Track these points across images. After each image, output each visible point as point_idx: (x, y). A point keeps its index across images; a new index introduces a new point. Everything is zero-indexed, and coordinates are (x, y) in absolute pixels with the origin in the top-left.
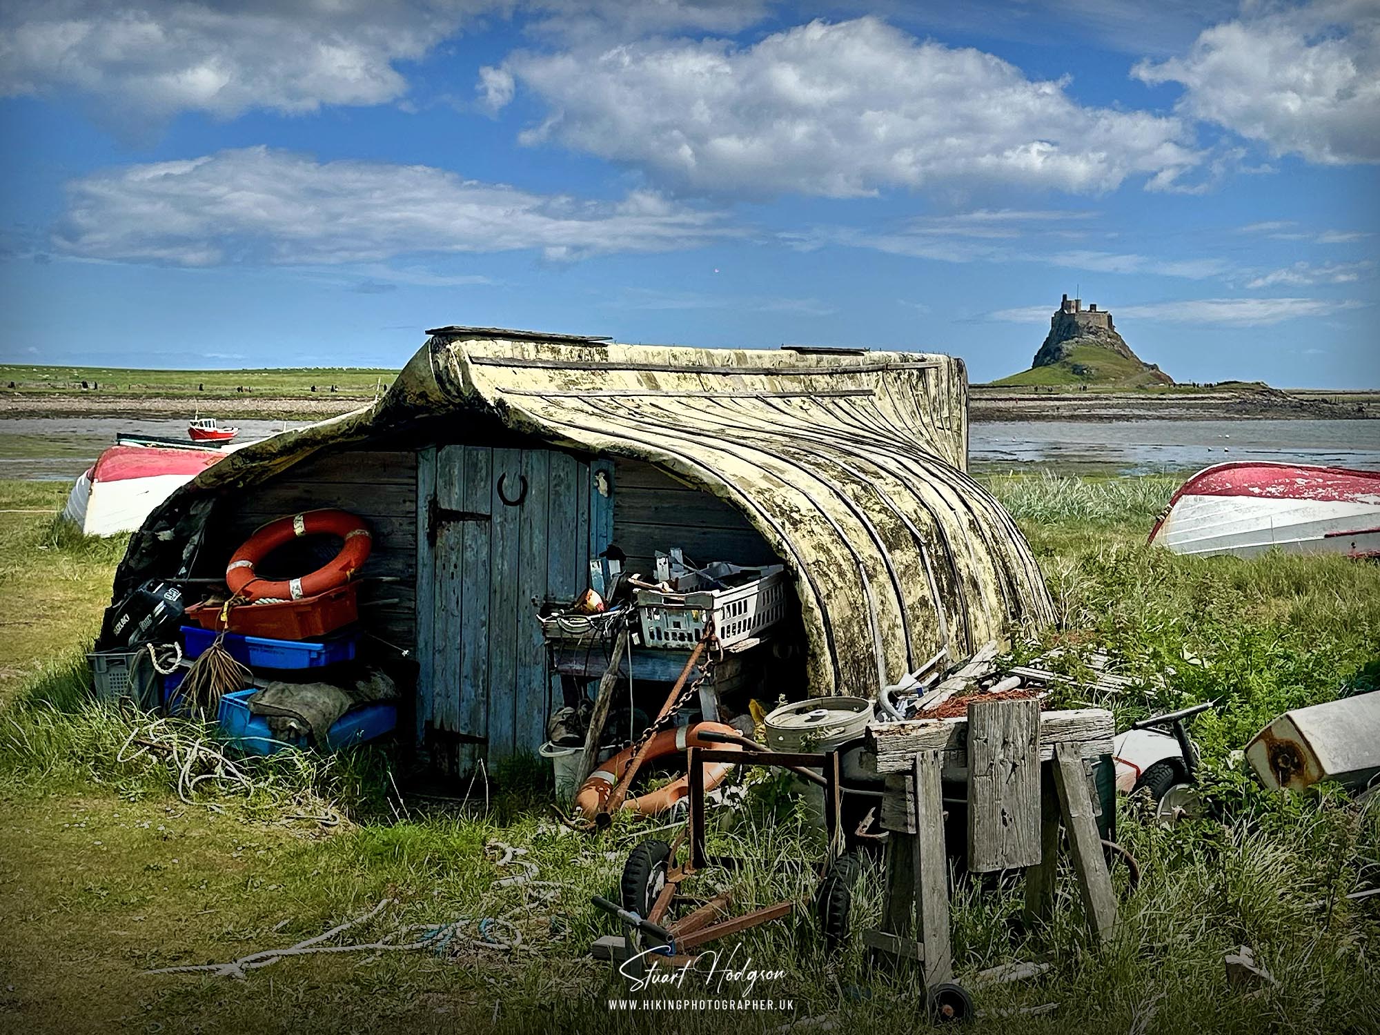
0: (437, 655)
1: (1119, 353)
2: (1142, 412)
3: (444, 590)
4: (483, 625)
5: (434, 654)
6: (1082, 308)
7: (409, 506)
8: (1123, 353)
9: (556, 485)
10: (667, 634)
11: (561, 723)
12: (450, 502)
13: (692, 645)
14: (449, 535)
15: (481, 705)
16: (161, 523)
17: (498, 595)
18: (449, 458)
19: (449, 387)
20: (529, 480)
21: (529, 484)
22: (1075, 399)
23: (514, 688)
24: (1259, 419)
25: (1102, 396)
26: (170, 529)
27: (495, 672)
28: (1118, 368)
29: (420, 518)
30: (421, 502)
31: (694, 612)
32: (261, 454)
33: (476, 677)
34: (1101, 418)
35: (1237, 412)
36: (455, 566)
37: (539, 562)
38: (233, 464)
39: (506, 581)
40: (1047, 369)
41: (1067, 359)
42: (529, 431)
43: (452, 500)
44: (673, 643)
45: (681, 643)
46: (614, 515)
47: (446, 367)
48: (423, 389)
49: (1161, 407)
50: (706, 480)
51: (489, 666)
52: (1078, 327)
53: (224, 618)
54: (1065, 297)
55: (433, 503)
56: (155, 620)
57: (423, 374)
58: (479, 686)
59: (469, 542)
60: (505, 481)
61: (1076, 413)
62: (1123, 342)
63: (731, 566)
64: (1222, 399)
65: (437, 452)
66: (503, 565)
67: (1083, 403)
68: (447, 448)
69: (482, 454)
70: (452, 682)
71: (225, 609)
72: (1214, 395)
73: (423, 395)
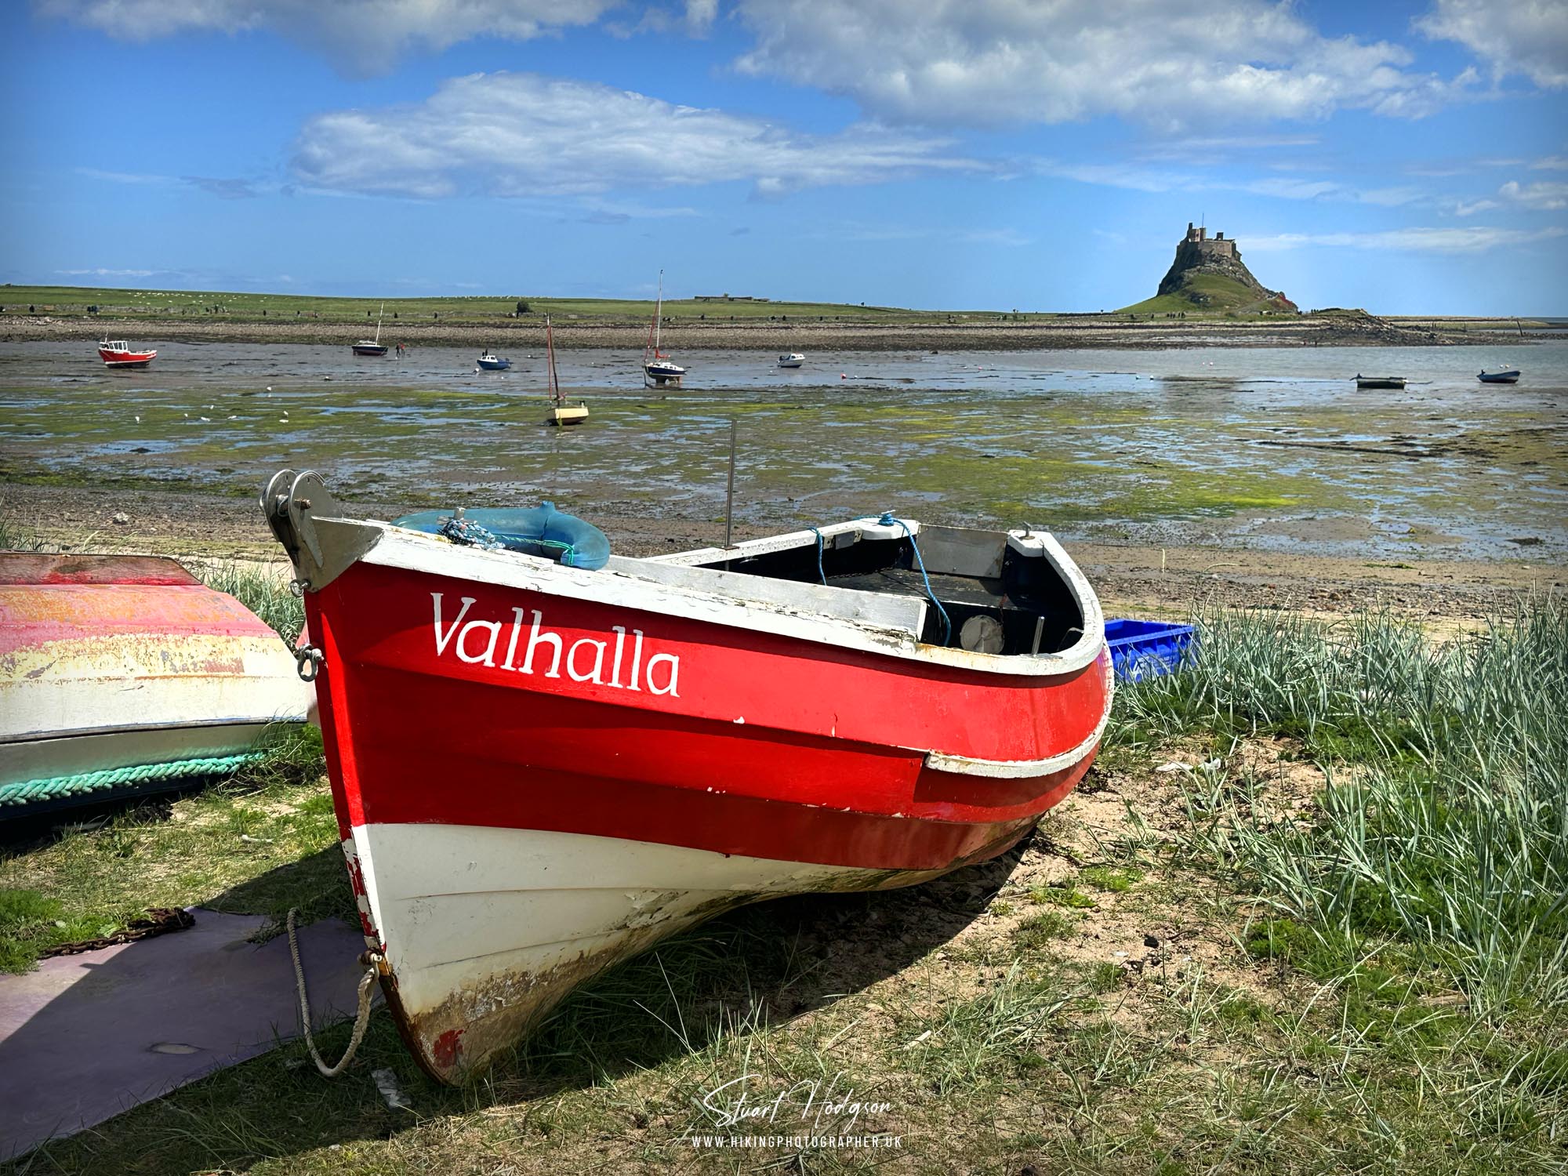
1: (1241, 280)
6: (1207, 236)
28: (1237, 295)
40: (1168, 297)
41: (1187, 288)
52: (1201, 256)
54: (1191, 225)
62: (1246, 270)
64: (1310, 326)
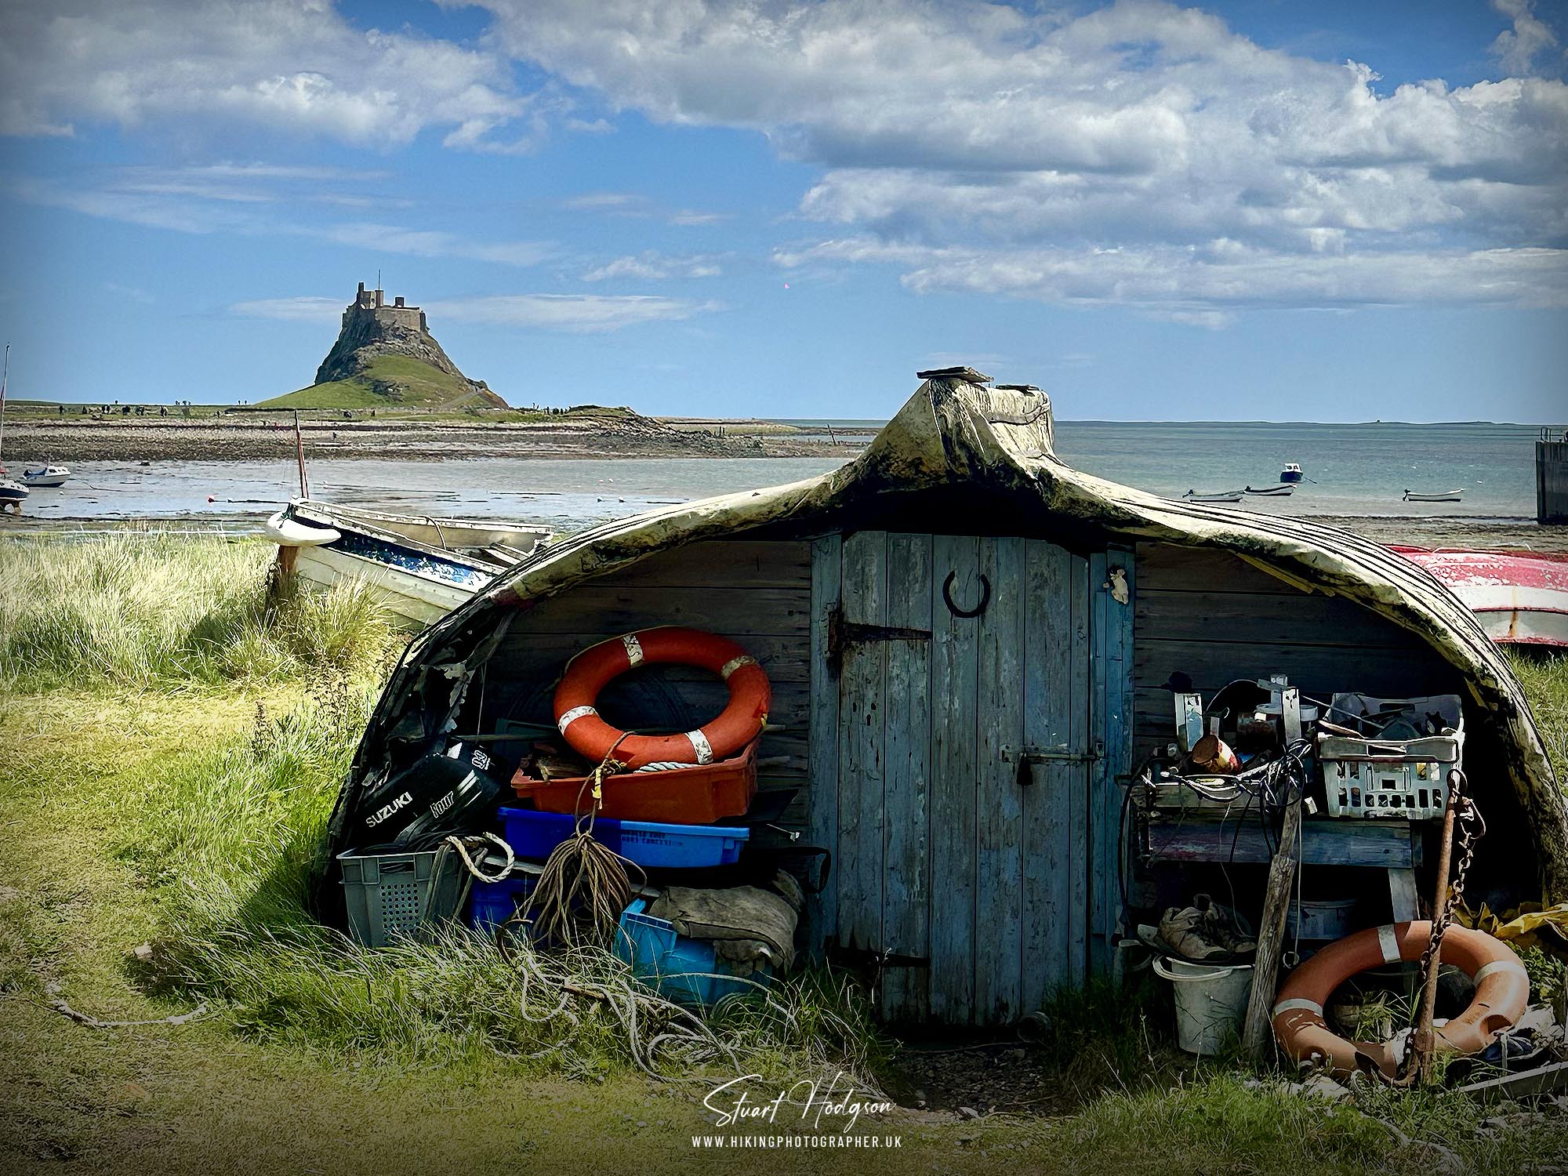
0: (844, 837)
1: (437, 364)
2: (478, 447)
3: (854, 740)
4: (921, 790)
5: (839, 836)
6: (385, 302)
7: (798, 620)
8: (440, 364)
9: (1037, 588)
10: (1369, 798)
11: (1190, 931)
12: (863, 612)
13: (1412, 813)
14: (862, 661)
15: (919, 911)
16: (446, 653)
17: (944, 747)
18: (861, 551)
19: (958, 451)
20: (992, 580)
21: (993, 587)
22: (384, 428)
23: (972, 882)
24: (634, 457)
25: (421, 423)
26: (460, 661)
27: (940, 862)
28: (436, 385)
29: (815, 637)
30: (816, 615)
31: (1420, 766)
32: (628, 548)
33: (909, 867)
34: (424, 455)
35: (603, 447)
36: (873, 707)
37: (1011, 697)
38: (584, 563)
39: (958, 728)
40: (339, 386)
41: (364, 373)
42: (1089, 514)
43: (870, 610)
44: (1378, 810)
45: (1394, 810)
46: (1135, 629)
47: (958, 425)
48: (920, 455)
49: (500, 440)
50: (1367, 581)
51: (931, 852)
52: (379, 328)
53: (597, 794)
54: (361, 286)
55: (837, 615)
56: (460, 800)
57: (924, 434)
58: (913, 882)
59: (896, 671)
60: (955, 583)
61: (388, 448)
62: (440, 350)
63: (1365, 698)
64: (578, 429)
65: (843, 541)
66: (952, 702)
67: (396, 433)
68: (859, 536)
69: (916, 544)
70: (870, 878)
71: (598, 781)
72: (569, 424)
73: (916, 464)
